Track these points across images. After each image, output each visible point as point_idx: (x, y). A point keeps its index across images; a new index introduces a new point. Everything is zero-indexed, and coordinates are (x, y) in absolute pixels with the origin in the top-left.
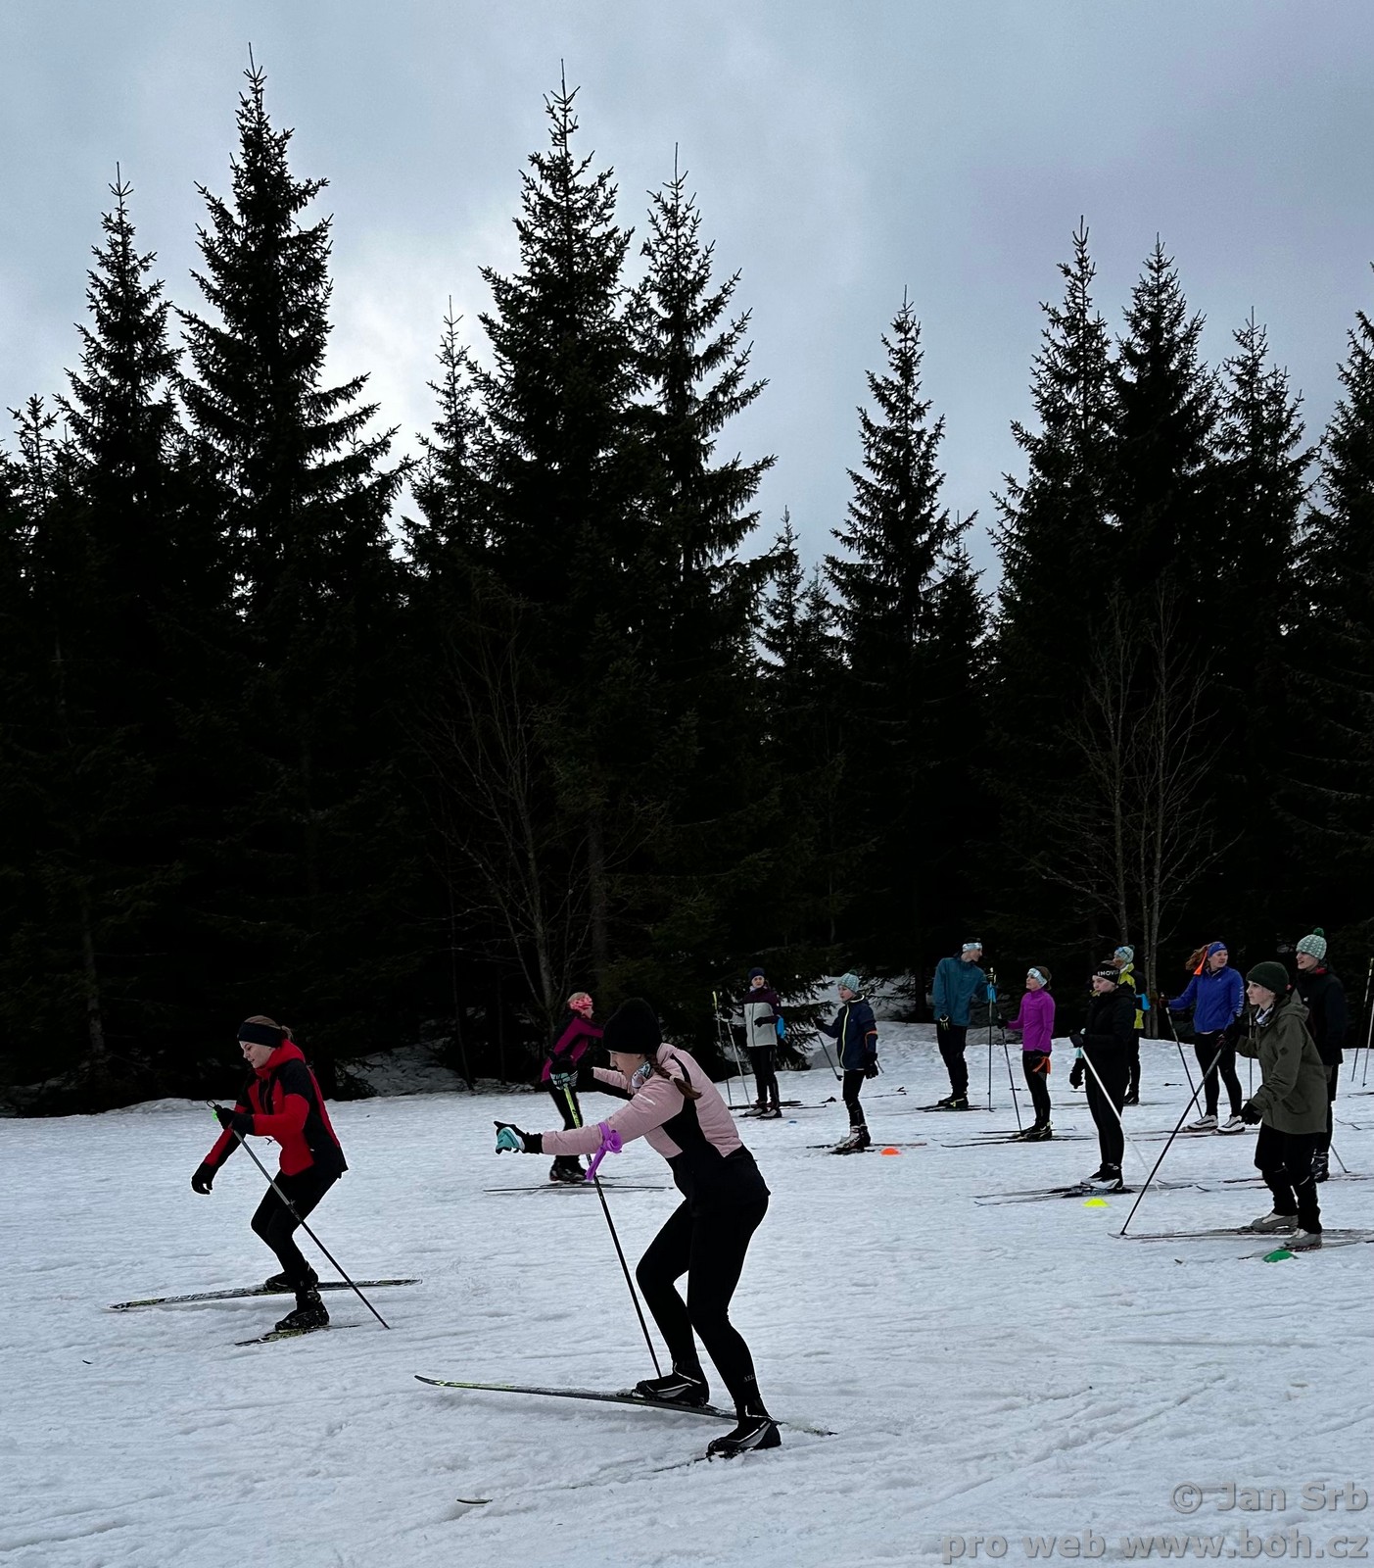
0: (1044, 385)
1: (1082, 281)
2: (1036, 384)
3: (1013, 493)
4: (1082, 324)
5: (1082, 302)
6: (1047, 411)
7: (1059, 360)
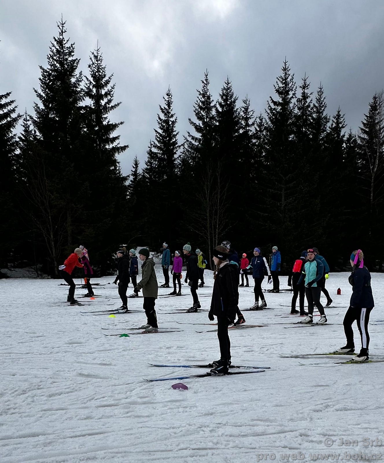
0: (196, 110)
1: (206, 85)
2: (194, 109)
3: (189, 136)
4: (206, 95)
5: (206, 90)
6: (197, 116)
7: (200, 104)
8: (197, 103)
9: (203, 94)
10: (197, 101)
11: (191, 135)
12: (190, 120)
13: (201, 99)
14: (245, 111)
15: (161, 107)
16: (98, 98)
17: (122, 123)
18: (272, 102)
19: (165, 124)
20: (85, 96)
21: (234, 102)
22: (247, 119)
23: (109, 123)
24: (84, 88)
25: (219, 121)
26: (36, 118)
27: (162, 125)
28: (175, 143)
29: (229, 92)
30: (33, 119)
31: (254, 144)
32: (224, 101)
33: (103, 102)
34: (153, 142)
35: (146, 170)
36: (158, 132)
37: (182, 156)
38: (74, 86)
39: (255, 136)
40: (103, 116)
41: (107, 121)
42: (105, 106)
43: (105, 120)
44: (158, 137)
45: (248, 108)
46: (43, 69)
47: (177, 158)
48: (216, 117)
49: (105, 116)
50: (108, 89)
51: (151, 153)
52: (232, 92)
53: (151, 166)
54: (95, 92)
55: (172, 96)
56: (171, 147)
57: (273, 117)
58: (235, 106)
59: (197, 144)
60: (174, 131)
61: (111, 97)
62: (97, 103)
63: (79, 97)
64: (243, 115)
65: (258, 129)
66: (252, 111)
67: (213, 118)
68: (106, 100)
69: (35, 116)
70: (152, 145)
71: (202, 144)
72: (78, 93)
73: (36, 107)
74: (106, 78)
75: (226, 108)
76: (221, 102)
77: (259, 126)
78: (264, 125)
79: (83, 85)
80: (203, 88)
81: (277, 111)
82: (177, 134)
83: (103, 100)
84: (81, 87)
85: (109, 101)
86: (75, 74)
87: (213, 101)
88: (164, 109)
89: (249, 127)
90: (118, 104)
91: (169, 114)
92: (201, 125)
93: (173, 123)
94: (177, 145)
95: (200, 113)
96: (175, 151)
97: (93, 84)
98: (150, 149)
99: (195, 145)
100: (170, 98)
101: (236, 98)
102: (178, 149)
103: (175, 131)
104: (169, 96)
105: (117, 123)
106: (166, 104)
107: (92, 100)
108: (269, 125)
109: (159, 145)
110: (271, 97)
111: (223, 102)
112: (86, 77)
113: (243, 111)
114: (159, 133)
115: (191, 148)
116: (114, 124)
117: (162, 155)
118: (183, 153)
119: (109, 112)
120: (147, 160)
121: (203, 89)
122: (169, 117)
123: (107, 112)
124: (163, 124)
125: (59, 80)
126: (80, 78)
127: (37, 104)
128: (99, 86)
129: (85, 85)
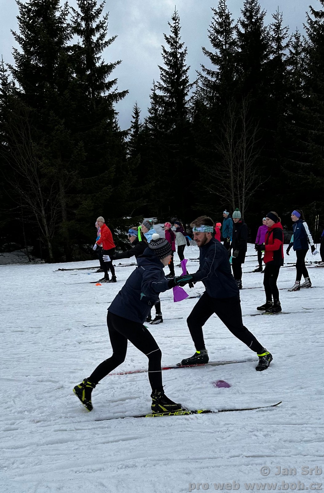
0: (212, 35)
2: (209, 34)
3: (203, 70)
4: (224, 14)
5: (224, 7)
6: (213, 43)
7: (217, 26)
8: (212, 25)
9: (219, 12)
10: (213, 23)
11: (206, 69)
12: (204, 49)
13: (217, 20)
14: (276, 30)
15: (165, 36)
16: (88, 33)
17: (118, 63)
18: (312, 14)
19: (171, 58)
20: (73, 33)
21: (261, 18)
22: (278, 40)
23: (103, 65)
24: (71, 23)
25: (241, 47)
26: (16, 67)
27: (168, 59)
28: (185, 81)
29: (253, 6)
30: (12, 68)
31: (289, 72)
32: (247, 18)
33: (94, 39)
34: (158, 82)
35: (151, 120)
36: (163, 69)
37: (194, 98)
38: (59, 21)
39: (290, 61)
40: (95, 56)
41: (100, 62)
42: (97, 43)
43: (98, 61)
44: (163, 75)
45: (280, 25)
46: (22, 5)
47: (189, 101)
48: (238, 41)
49: (98, 56)
50: (100, 21)
51: (155, 97)
52: (258, 5)
53: (156, 114)
54: (84, 26)
55: (179, 20)
56: (180, 87)
57: (315, 33)
58: (262, 24)
59: (214, 79)
60: (183, 66)
61: (105, 31)
62: (88, 40)
63: (65, 35)
64: (274, 35)
65: (294, 51)
66: (286, 28)
67: (234, 43)
68: (98, 35)
69: (15, 65)
70: (156, 86)
71: (220, 80)
72: (64, 31)
73: (15, 54)
74: (97, 7)
75: (251, 28)
76: (244, 21)
77: (295, 47)
78: (301, 44)
79: (69, 20)
80: (220, 4)
81: (319, 25)
82: (188, 69)
83: (94, 35)
84: (68, 22)
85: (103, 36)
86: (59, 7)
87: (233, 20)
88: (169, 38)
89: (281, 49)
90: (113, 39)
91: (177, 45)
92: (219, 54)
93: (182, 55)
94: (189, 83)
95: (217, 39)
96: (185, 92)
97: (81, 16)
98: (153, 92)
99: (212, 81)
100: (177, 23)
101: (263, 13)
102: (189, 88)
103: (185, 66)
104: (176, 21)
105: (113, 63)
106: (172, 31)
107: (81, 37)
108: (309, 45)
109: (165, 86)
110: (310, 7)
111: (246, 20)
112: (73, 9)
113: (274, 30)
114: (165, 71)
115: (207, 86)
116: (109, 65)
117: (169, 99)
118: (196, 94)
119: (102, 50)
120: (150, 107)
121: (220, 6)
122: (177, 48)
123: (100, 50)
124: (169, 57)
125: (40, 17)
126: (66, 10)
127: (17, 50)
128: (88, 18)
129: (72, 19)
